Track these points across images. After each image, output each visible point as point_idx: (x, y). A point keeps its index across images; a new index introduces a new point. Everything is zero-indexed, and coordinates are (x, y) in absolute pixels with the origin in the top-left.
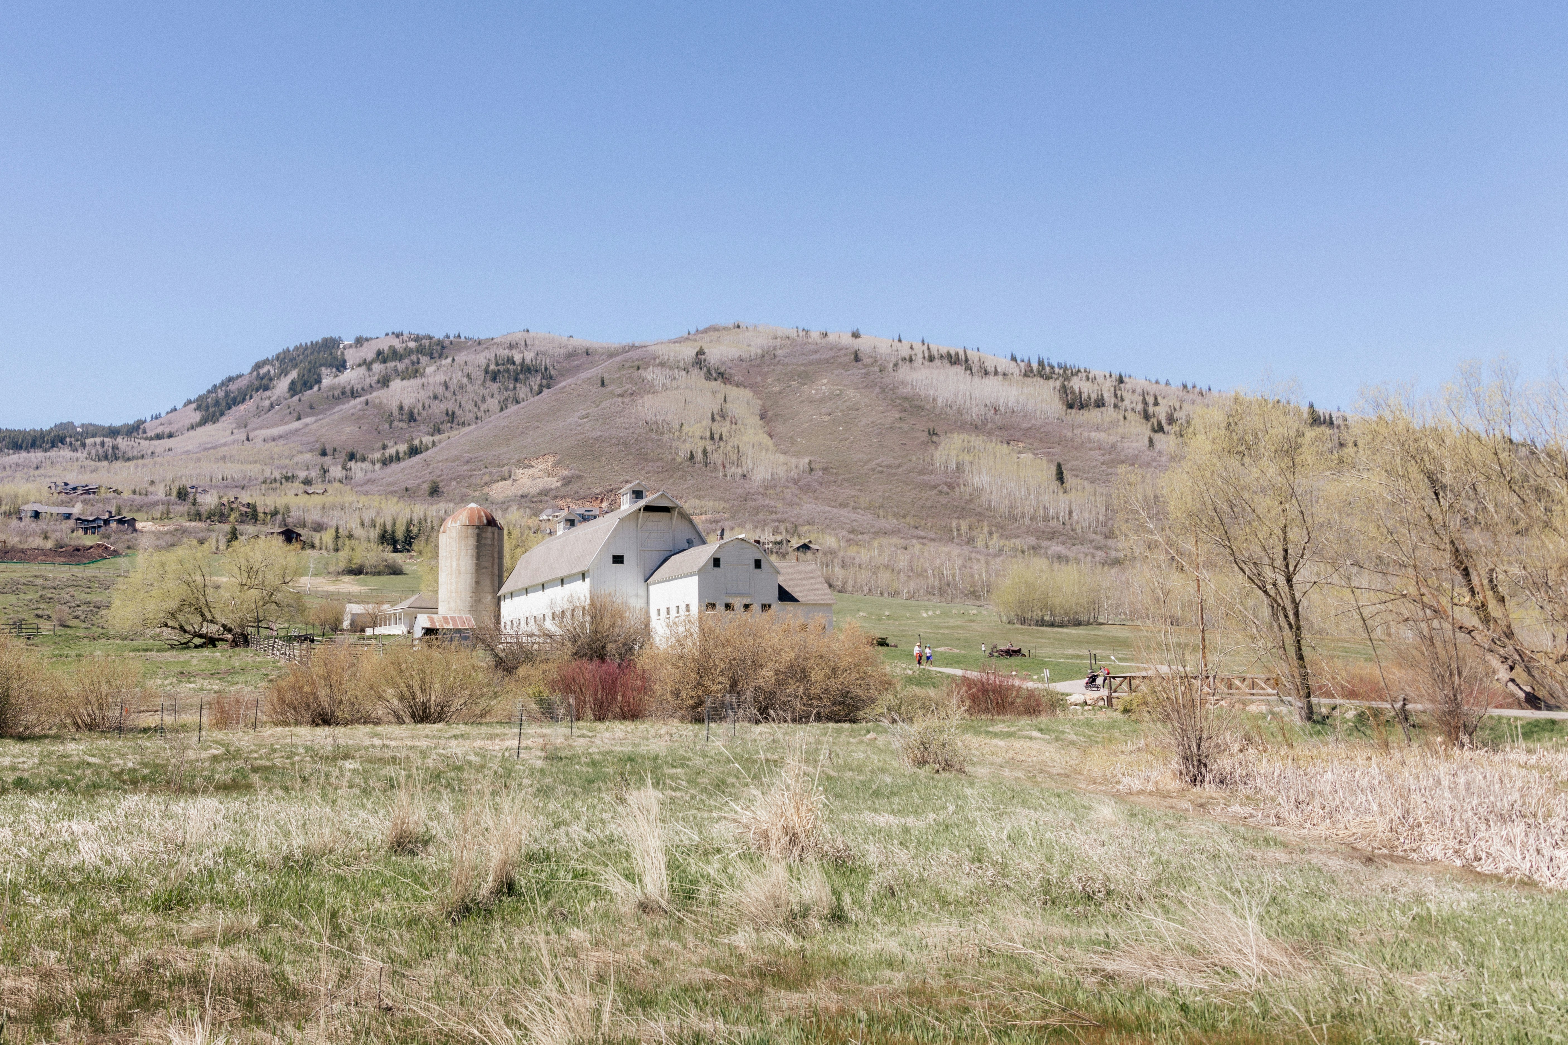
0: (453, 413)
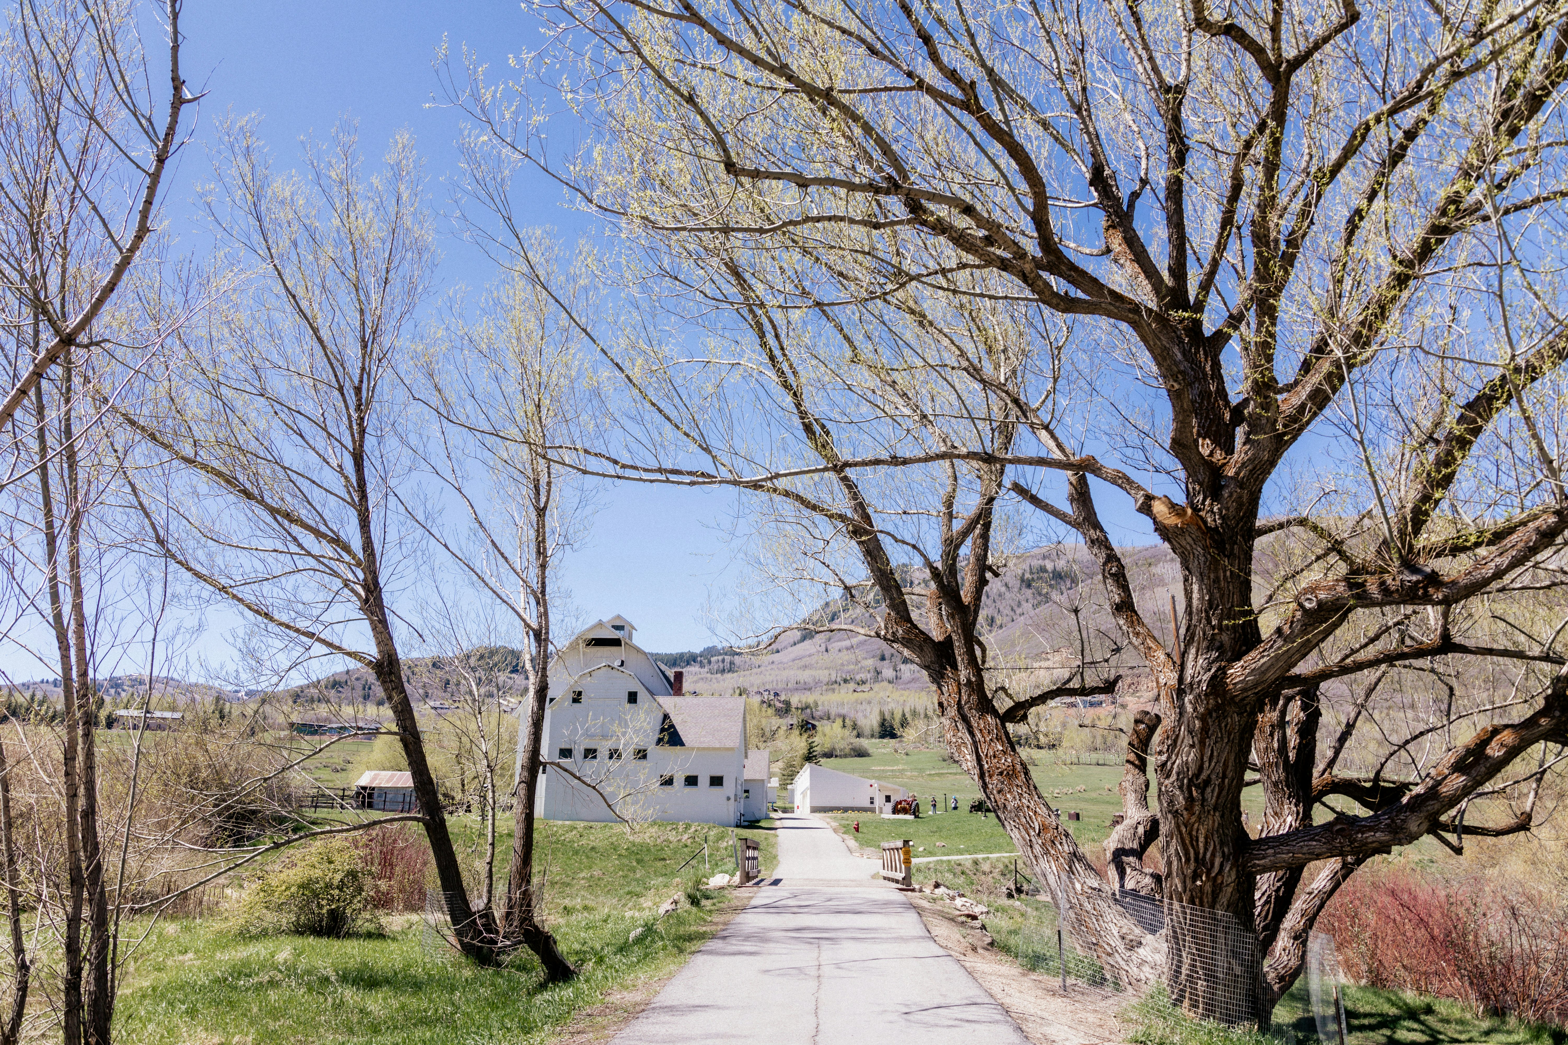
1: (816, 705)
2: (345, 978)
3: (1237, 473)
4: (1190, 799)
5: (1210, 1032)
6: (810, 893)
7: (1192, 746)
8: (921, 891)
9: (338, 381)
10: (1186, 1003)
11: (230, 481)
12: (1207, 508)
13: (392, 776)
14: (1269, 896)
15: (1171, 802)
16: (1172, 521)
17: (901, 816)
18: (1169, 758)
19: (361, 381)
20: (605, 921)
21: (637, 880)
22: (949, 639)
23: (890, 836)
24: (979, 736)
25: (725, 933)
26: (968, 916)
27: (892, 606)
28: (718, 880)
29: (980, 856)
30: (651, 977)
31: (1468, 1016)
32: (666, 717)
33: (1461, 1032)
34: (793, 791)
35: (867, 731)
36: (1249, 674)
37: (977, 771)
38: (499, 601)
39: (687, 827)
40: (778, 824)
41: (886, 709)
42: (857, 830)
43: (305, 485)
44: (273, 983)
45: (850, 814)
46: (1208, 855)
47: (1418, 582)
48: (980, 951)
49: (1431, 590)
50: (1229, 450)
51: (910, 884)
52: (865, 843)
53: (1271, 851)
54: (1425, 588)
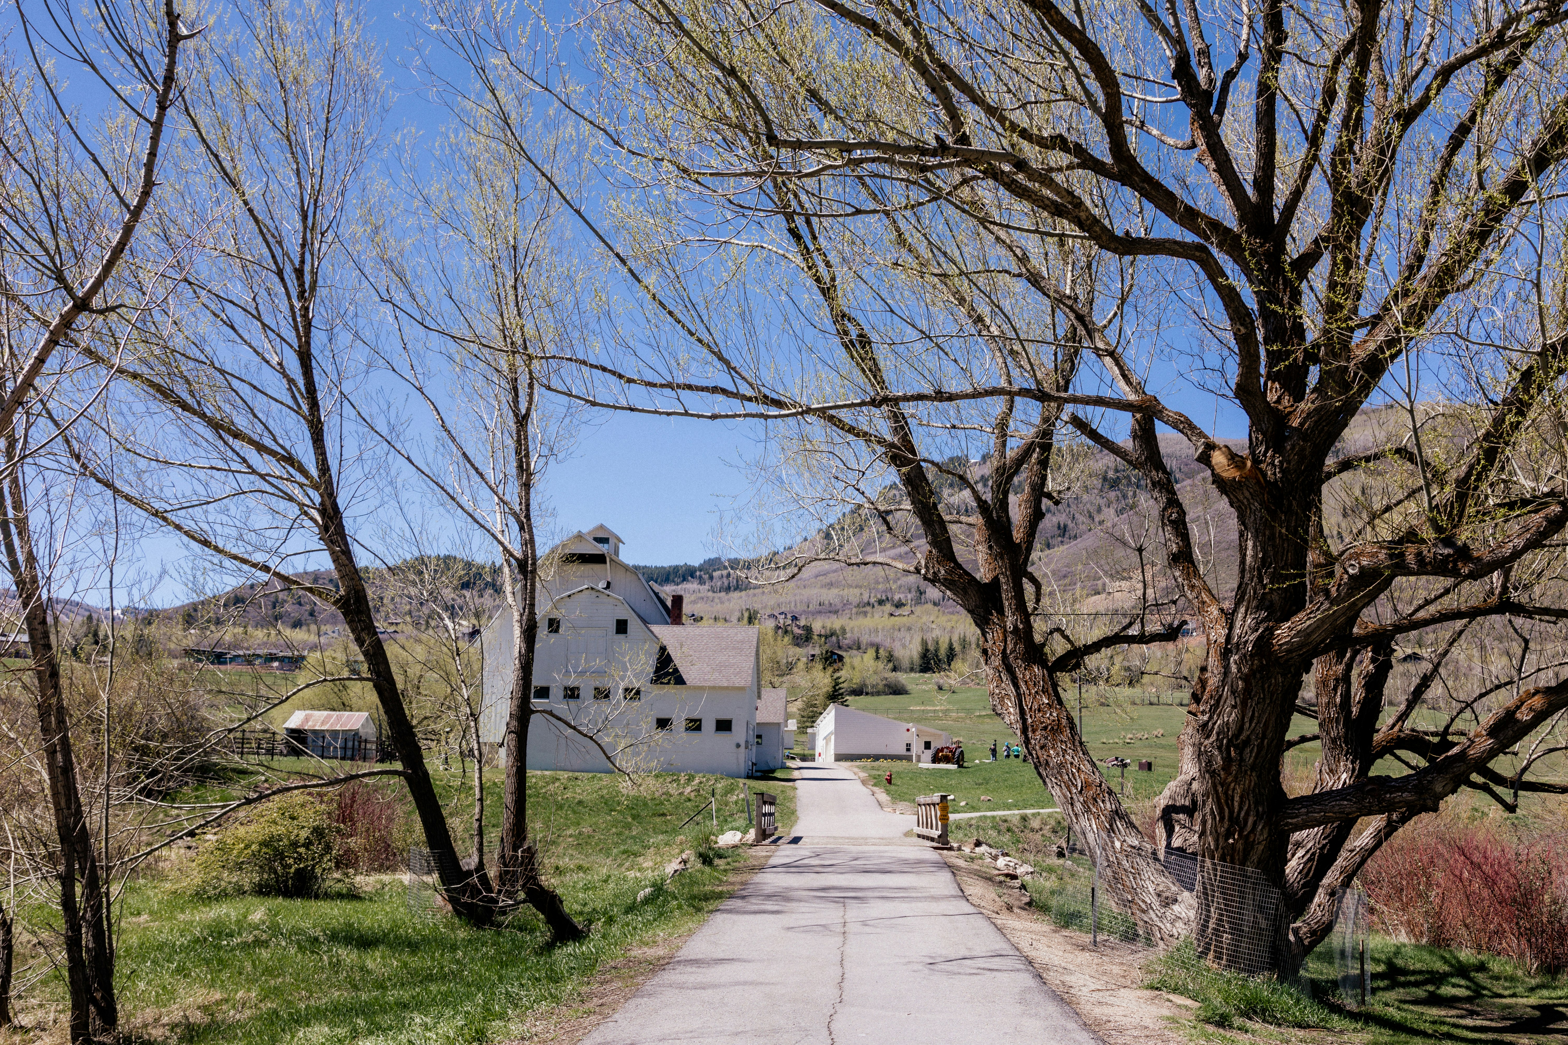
0: (1065, 526)
1: (844, 631)
2: (334, 937)
3: (1302, 424)
4: (1228, 760)
5: (1229, 982)
6: (833, 852)
7: (1234, 707)
8: (959, 849)
9: (276, 263)
10: (1211, 955)
11: (165, 393)
12: (1268, 460)
13: (328, 717)
14: (1313, 854)
15: (1209, 763)
16: (1230, 473)
17: (942, 766)
18: (1211, 718)
19: (303, 262)
20: (606, 881)
21: (634, 838)
22: (996, 579)
23: (928, 789)
24: (1023, 687)
25: (744, 893)
26: (1007, 875)
27: (934, 543)
28: (728, 838)
29: (1029, 812)
30: (670, 935)
31: (1520, 973)
32: (663, 649)
33: (1506, 989)
34: (814, 735)
35: (906, 663)
36: (1295, 636)
37: (1019, 726)
38: (476, 526)
39: (690, 779)
40: (796, 774)
41: (930, 637)
42: (889, 781)
43: (245, 390)
44: (259, 943)
45: (882, 763)
46: (1243, 814)
47: (1449, 555)
48: (1016, 910)
49: (1460, 564)
50: (1299, 396)
51: (948, 843)
52: (897, 797)
53: (1304, 810)
54: (1455, 562)
